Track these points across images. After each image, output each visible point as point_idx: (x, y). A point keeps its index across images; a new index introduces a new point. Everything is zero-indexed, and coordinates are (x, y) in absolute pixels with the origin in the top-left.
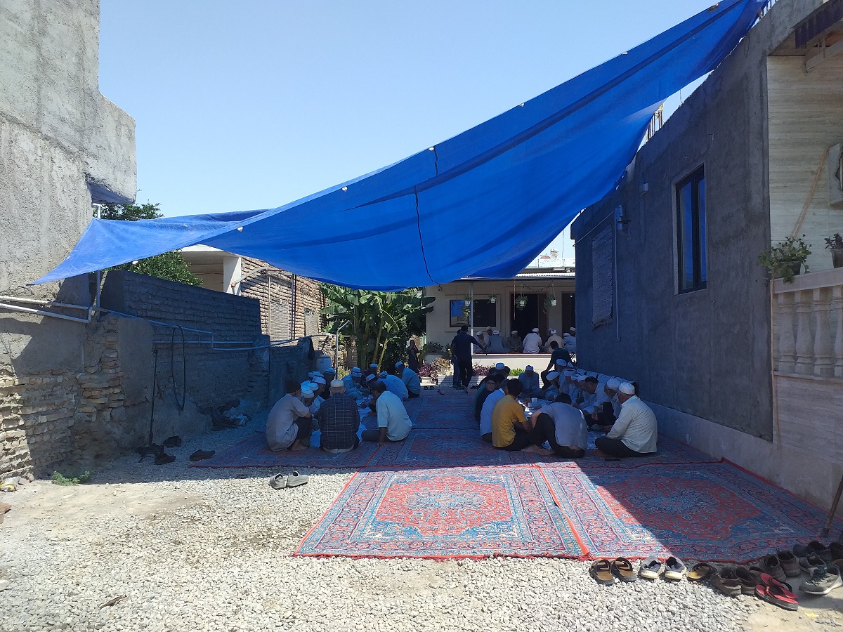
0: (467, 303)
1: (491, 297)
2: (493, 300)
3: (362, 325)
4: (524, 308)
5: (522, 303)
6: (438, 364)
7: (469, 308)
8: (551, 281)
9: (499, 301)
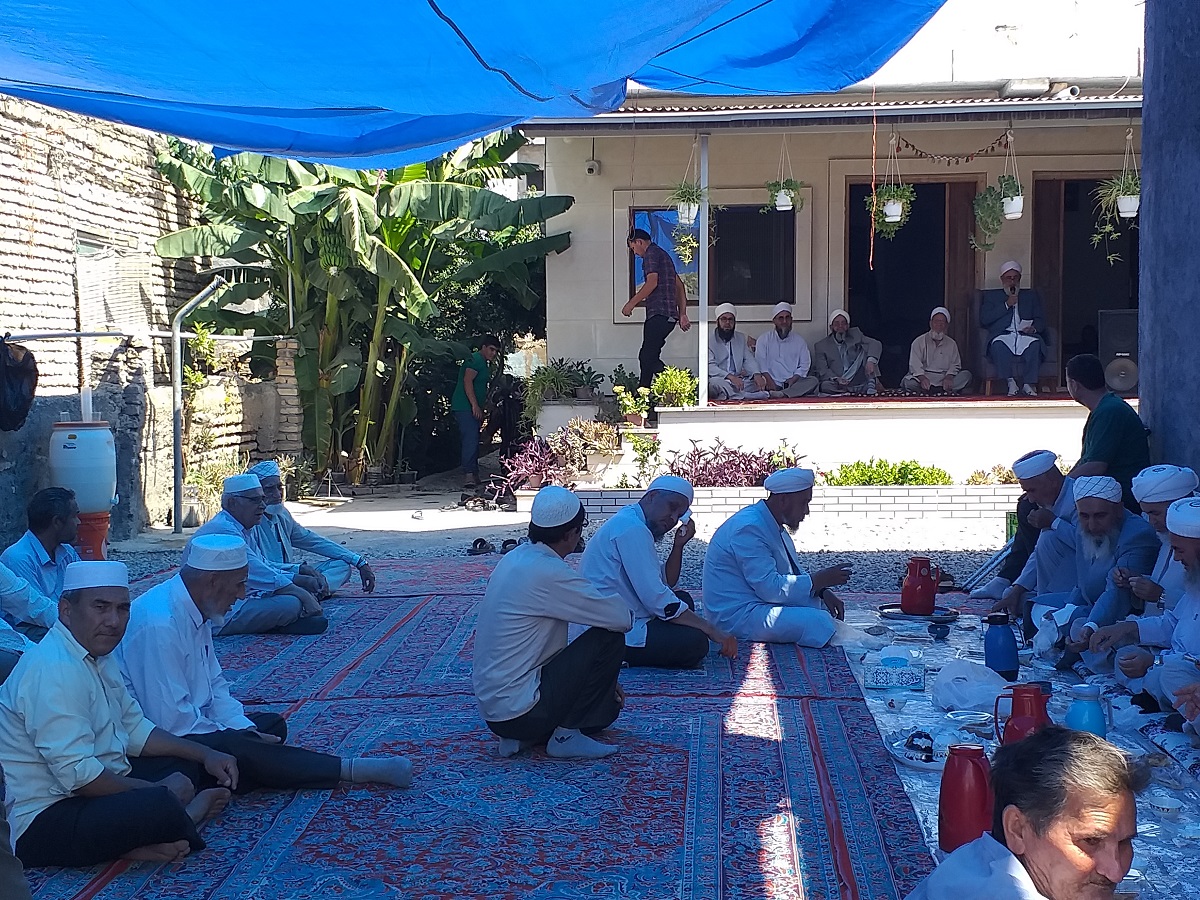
0: (688, 213)
1: (776, 187)
2: (784, 202)
3: (314, 299)
4: (904, 229)
5: (895, 211)
6: (575, 441)
7: (695, 231)
8: (1001, 124)
9: (807, 208)
